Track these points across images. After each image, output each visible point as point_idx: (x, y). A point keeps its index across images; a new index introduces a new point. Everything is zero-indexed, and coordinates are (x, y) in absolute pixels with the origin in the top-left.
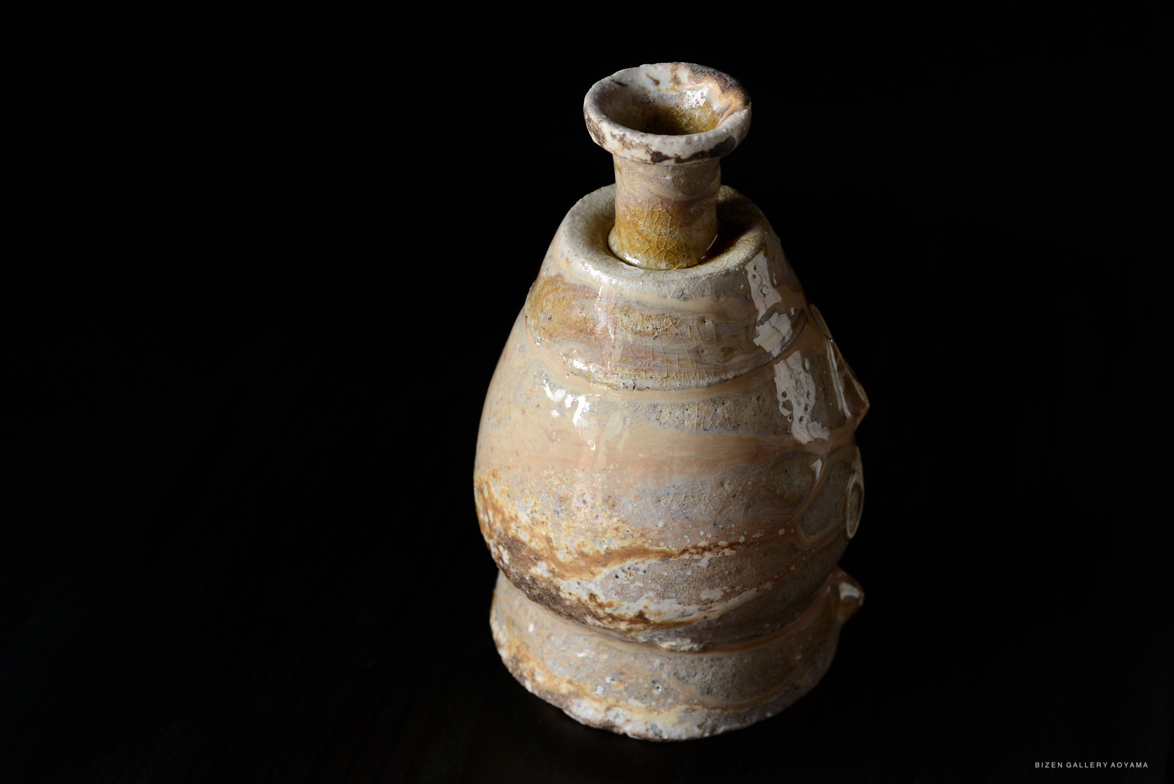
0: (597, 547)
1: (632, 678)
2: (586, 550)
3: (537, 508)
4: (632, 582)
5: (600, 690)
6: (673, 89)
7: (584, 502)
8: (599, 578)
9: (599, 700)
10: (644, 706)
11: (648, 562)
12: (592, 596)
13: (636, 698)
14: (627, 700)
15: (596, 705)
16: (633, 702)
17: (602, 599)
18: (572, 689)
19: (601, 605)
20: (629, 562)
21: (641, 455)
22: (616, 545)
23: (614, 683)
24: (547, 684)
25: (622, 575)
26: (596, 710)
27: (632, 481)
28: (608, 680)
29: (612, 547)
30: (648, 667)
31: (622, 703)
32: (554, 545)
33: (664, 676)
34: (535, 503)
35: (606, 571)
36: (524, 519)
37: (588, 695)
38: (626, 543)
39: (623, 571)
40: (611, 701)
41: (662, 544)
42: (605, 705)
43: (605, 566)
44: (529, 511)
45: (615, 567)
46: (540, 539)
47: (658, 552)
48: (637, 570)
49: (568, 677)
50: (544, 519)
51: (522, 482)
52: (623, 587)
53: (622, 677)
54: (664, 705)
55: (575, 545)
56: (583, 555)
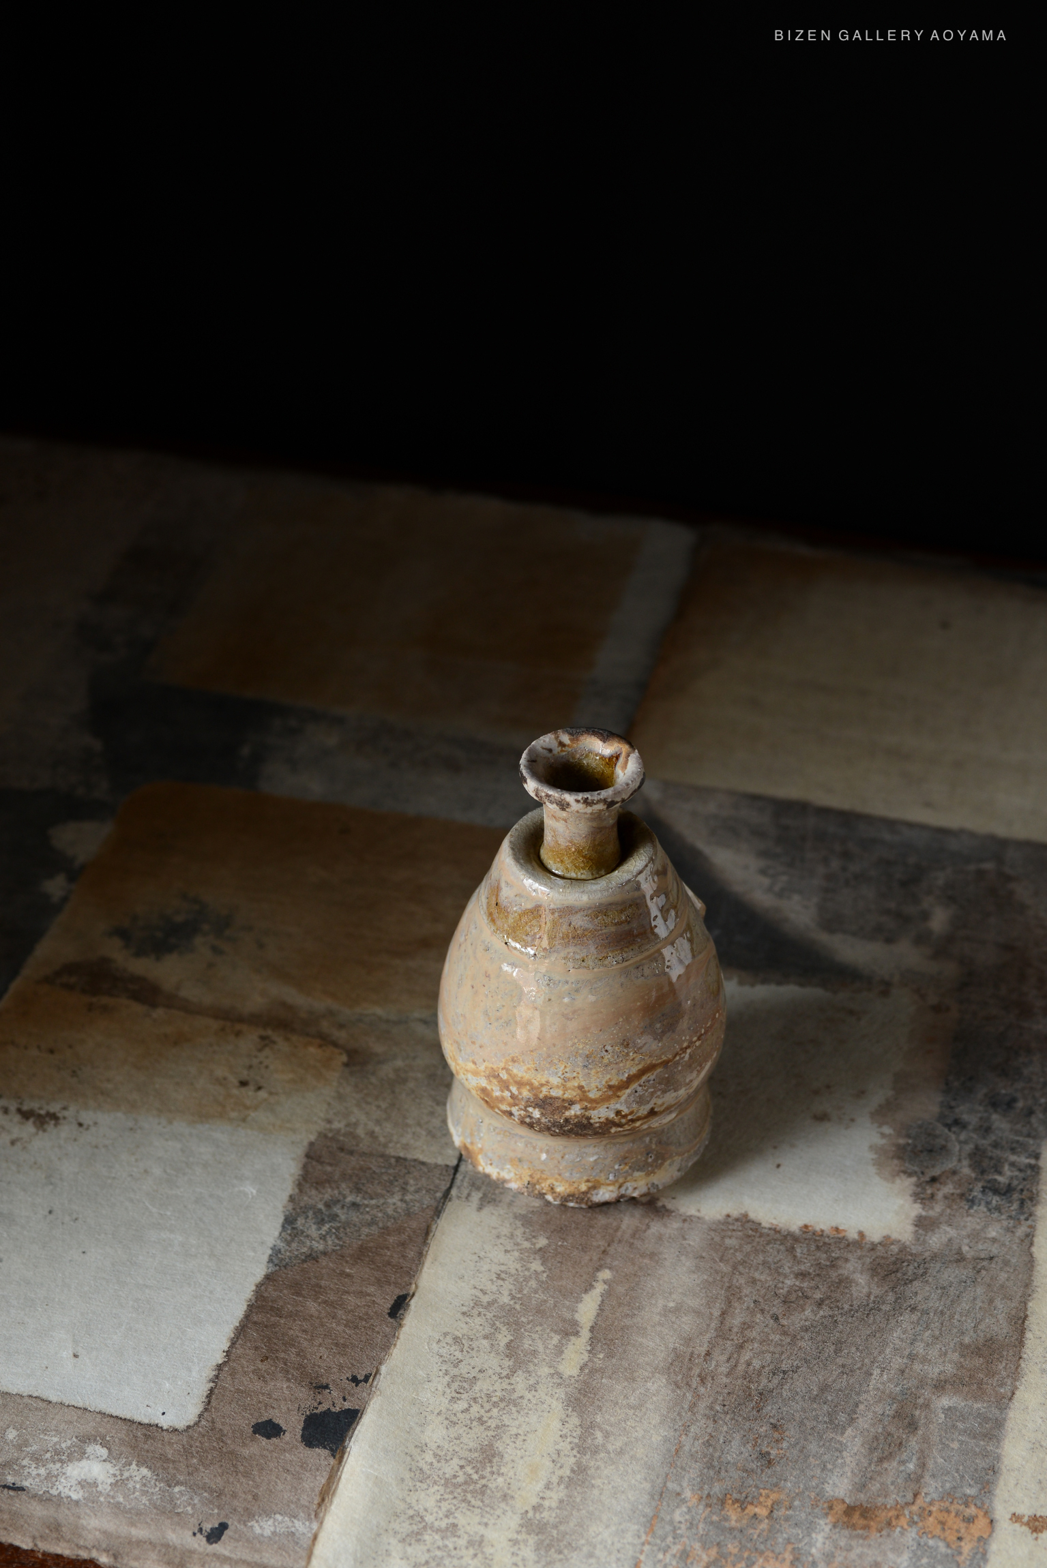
0: (621, 1078)
1: (633, 1158)
2: (611, 1083)
3: (567, 1070)
4: (646, 1091)
5: (611, 1177)
6: (562, 751)
7: (607, 1051)
8: (623, 1098)
9: (613, 1184)
10: (644, 1173)
11: (655, 1073)
12: (618, 1113)
13: (638, 1170)
14: (632, 1175)
15: (611, 1188)
16: (637, 1174)
17: (625, 1111)
18: (590, 1184)
19: (625, 1116)
20: (644, 1078)
21: (639, 1004)
22: (634, 1071)
23: (621, 1167)
24: (568, 1191)
25: (639, 1089)
26: (612, 1191)
27: (636, 1023)
28: (617, 1167)
29: (631, 1073)
30: (642, 1146)
31: (629, 1178)
32: (586, 1089)
33: (654, 1147)
34: (565, 1067)
35: (628, 1091)
36: (555, 1081)
37: (603, 1184)
38: (640, 1067)
39: (640, 1086)
40: (621, 1180)
41: (663, 1056)
42: (617, 1185)
43: (627, 1088)
44: (560, 1074)
45: (634, 1086)
46: (573, 1090)
47: (661, 1063)
48: (650, 1081)
49: (585, 1178)
50: (575, 1074)
51: (549, 1056)
52: (640, 1097)
53: (626, 1161)
54: (656, 1166)
55: (604, 1083)
56: (610, 1087)
